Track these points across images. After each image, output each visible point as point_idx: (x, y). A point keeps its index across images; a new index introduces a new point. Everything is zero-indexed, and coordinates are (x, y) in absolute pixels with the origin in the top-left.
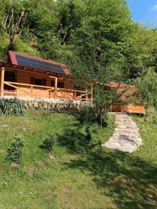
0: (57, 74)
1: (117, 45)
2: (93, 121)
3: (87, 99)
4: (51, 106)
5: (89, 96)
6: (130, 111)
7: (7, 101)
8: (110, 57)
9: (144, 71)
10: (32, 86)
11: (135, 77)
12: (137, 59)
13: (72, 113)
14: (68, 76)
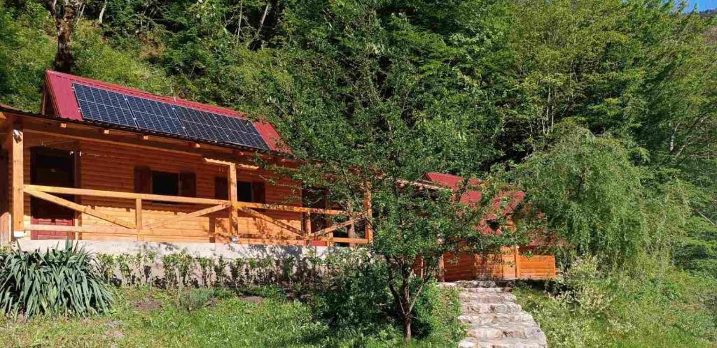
0: (236, 149)
1: (450, 44)
2: (380, 319)
3: (353, 238)
4: (219, 271)
5: (361, 229)
6: (509, 275)
7: (32, 259)
8: (428, 87)
9: (547, 132)
10: (139, 197)
11: (519, 157)
12: (521, 91)
13: (298, 295)
14: (275, 158)
